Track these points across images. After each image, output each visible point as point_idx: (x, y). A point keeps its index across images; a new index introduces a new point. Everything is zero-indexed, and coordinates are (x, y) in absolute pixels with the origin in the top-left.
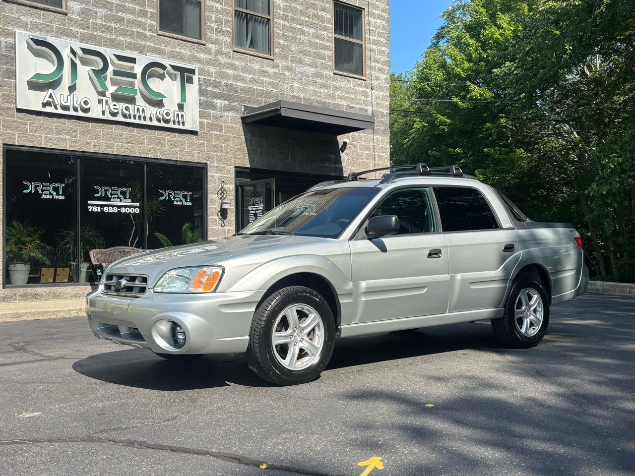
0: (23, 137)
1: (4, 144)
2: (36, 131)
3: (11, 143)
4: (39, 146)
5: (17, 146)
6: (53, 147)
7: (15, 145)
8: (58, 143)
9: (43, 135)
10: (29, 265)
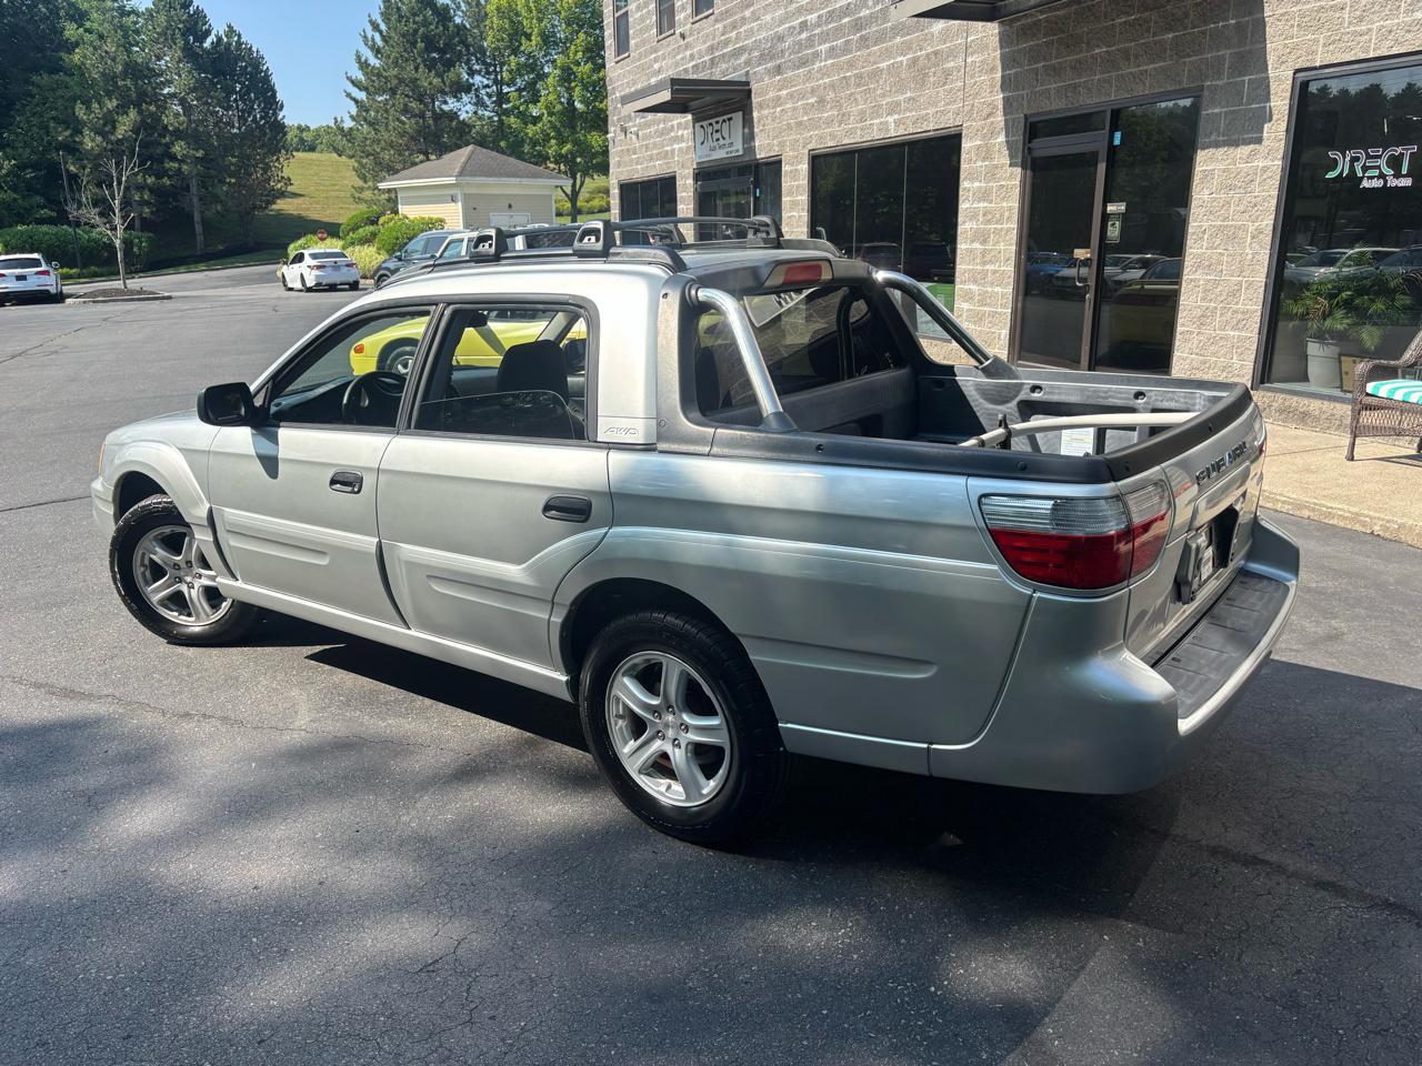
0: (1334, 42)
1: (1297, 71)
2: (1361, 19)
3: (1308, 65)
4: (1363, 56)
5: (1322, 67)
6: (1395, 51)
7: (1315, 68)
8: (1409, 36)
9: (1374, 26)
10: (1332, 347)
